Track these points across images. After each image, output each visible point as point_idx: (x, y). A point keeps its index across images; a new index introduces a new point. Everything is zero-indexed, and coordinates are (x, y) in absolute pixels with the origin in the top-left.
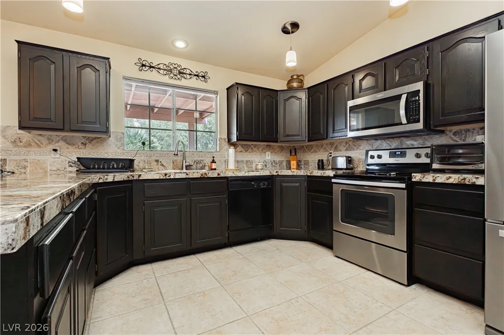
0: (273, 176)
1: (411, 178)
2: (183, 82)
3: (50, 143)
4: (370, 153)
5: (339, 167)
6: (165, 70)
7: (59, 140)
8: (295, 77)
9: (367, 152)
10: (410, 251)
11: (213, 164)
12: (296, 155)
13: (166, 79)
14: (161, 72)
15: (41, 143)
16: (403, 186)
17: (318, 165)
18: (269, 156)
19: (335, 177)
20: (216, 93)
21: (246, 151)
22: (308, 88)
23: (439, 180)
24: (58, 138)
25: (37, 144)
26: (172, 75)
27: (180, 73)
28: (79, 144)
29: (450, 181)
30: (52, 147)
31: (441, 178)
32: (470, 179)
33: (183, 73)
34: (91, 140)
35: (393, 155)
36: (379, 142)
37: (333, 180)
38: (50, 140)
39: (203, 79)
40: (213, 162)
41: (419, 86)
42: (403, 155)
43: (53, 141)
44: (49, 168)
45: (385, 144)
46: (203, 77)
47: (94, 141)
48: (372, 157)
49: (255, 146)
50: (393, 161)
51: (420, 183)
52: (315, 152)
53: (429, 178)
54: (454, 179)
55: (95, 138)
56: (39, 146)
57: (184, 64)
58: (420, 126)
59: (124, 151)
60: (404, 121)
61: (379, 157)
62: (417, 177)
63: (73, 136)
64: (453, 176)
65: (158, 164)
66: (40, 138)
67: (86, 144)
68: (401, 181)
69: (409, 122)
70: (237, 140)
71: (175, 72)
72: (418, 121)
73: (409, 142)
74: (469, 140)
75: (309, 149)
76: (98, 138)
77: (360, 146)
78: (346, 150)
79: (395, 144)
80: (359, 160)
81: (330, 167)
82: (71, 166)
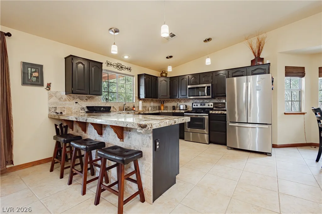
0: (159, 113)
1: (209, 112)
2: (123, 72)
3: (73, 99)
4: (194, 104)
5: (181, 109)
6: (116, 66)
7: (77, 98)
8: (164, 72)
9: (193, 104)
10: (209, 134)
11: (134, 108)
12: (163, 104)
13: (116, 70)
14: (115, 67)
15: (70, 99)
16: (207, 115)
17: (173, 108)
18: (152, 104)
19: (185, 112)
20: (133, 76)
21: (145, 102)
22: (170, 78)
23: (216, 113)
24: (77, 97)
25: (69, 100)
26: (118, 68)
27: (121, 67)
28: (85, 100)
29: (219, 113)
30: (75, 101)
31: (217, 112)
32: (223, 112)
33: (122, 68)
34: (89, 98)
35: (201, 105)
36: (196, 100)
37: (185, 114)
38: (74, 98)
39: (129, 70)
40: (134, 107)
41: (210, 85)
42: (204, 105)
43: (75, 98)
44: (73, 111)
45: (198, 101)
46: (130, 69)
47: (90, 98)
48: (195, 105)
49: (148, 100)
50: (201, 107)
51: (212, 114)
52: (171, 102)
53: (214, 112)
54: (220, 112)
55: (91, 97)
56: (69, 101)
57: (123, 63)
58: (210, 97)
59: (101, 103)
60: (206, 95)
61: (197, 105)
62: (211, 112)
63: (82, 96)
64: (219, 111)
65: (113, 109)
66: (70, 97)
67: (87, 100)
68: (206, 113)
69: (207, 95)
70: (145, 98)
71: (120, 67)
72: (210, 95)
73: (206, 101)
74: (221, 102)
75: (168, 101)
76: (92, 97)
77: (189, 101)
78: (184, 102)
79: (201, 101)
80: (189, 106)
81: (178, 109)
82: (81, 110)
